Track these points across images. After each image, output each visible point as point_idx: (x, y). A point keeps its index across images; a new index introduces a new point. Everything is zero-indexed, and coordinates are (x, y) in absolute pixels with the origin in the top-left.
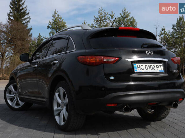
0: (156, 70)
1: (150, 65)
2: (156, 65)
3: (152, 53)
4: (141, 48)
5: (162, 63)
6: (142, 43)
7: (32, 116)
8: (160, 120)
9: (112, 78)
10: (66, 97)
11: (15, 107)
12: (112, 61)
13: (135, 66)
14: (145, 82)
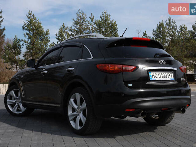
0: (168, 79)
1: (162, 73)
2: (168, 74)
3: (164, 62)
4: (154, 57)
5: (173, 72)
6: (155, 53)
7: (38, 122)
8: (164, 125)
9: (130, 85)
10: (84, 102)
11: (16, 113)
12: (130, 69)
13: (150, 74)
14: (158, 89)
